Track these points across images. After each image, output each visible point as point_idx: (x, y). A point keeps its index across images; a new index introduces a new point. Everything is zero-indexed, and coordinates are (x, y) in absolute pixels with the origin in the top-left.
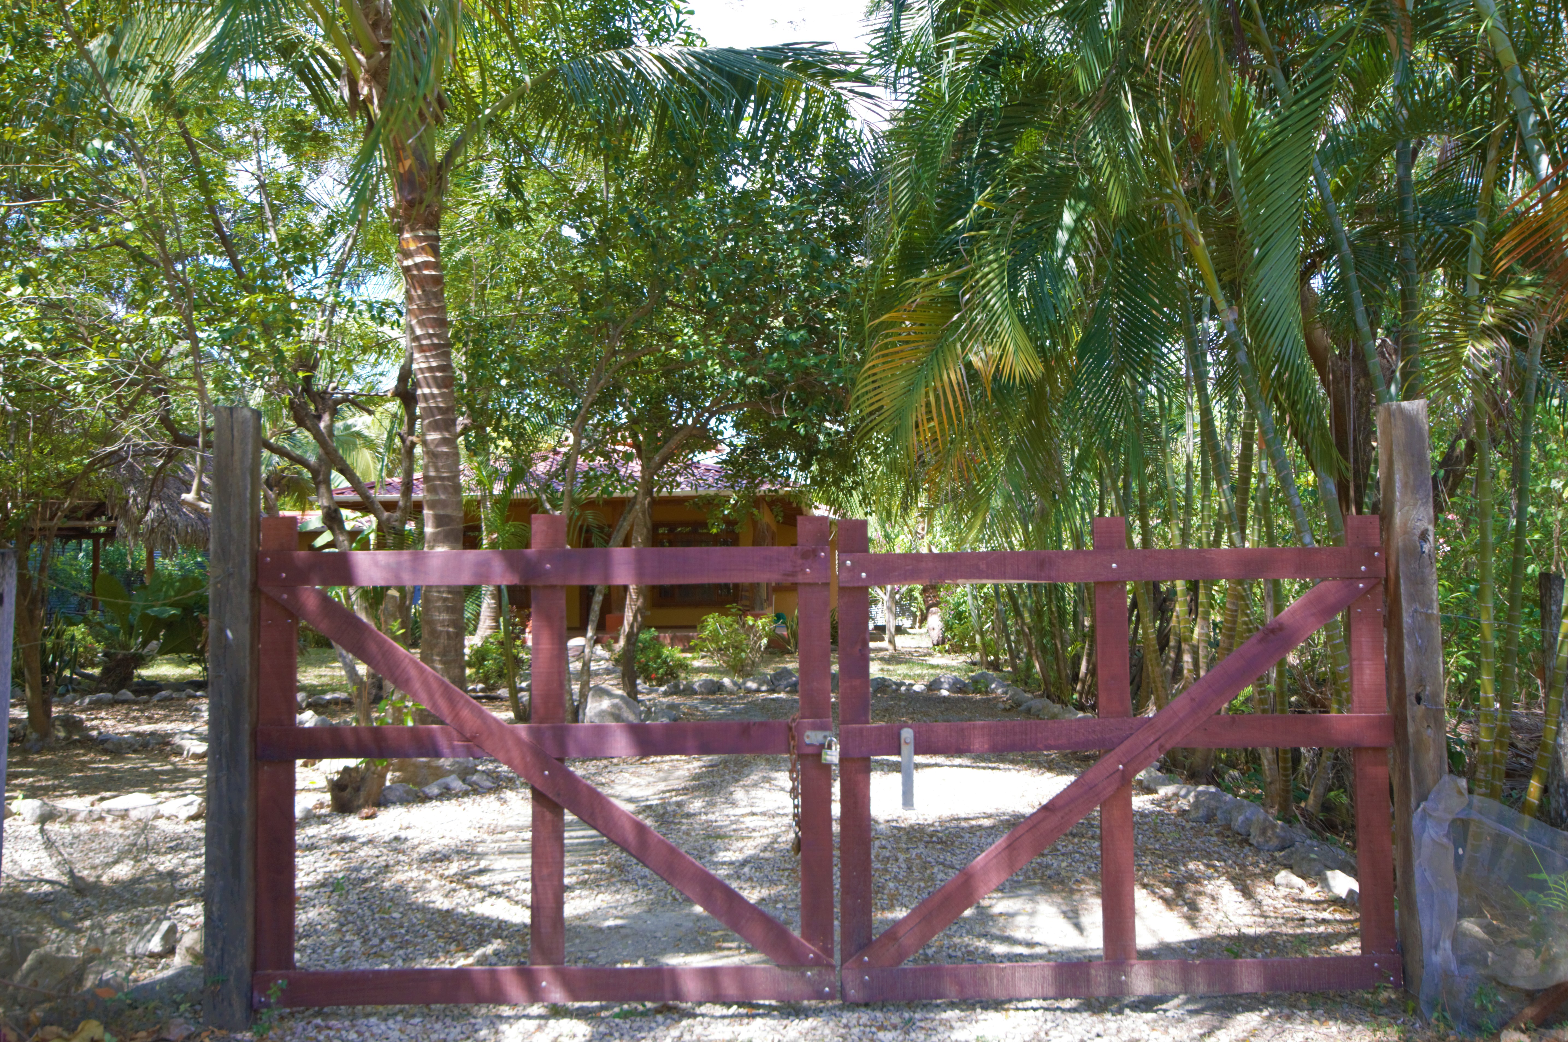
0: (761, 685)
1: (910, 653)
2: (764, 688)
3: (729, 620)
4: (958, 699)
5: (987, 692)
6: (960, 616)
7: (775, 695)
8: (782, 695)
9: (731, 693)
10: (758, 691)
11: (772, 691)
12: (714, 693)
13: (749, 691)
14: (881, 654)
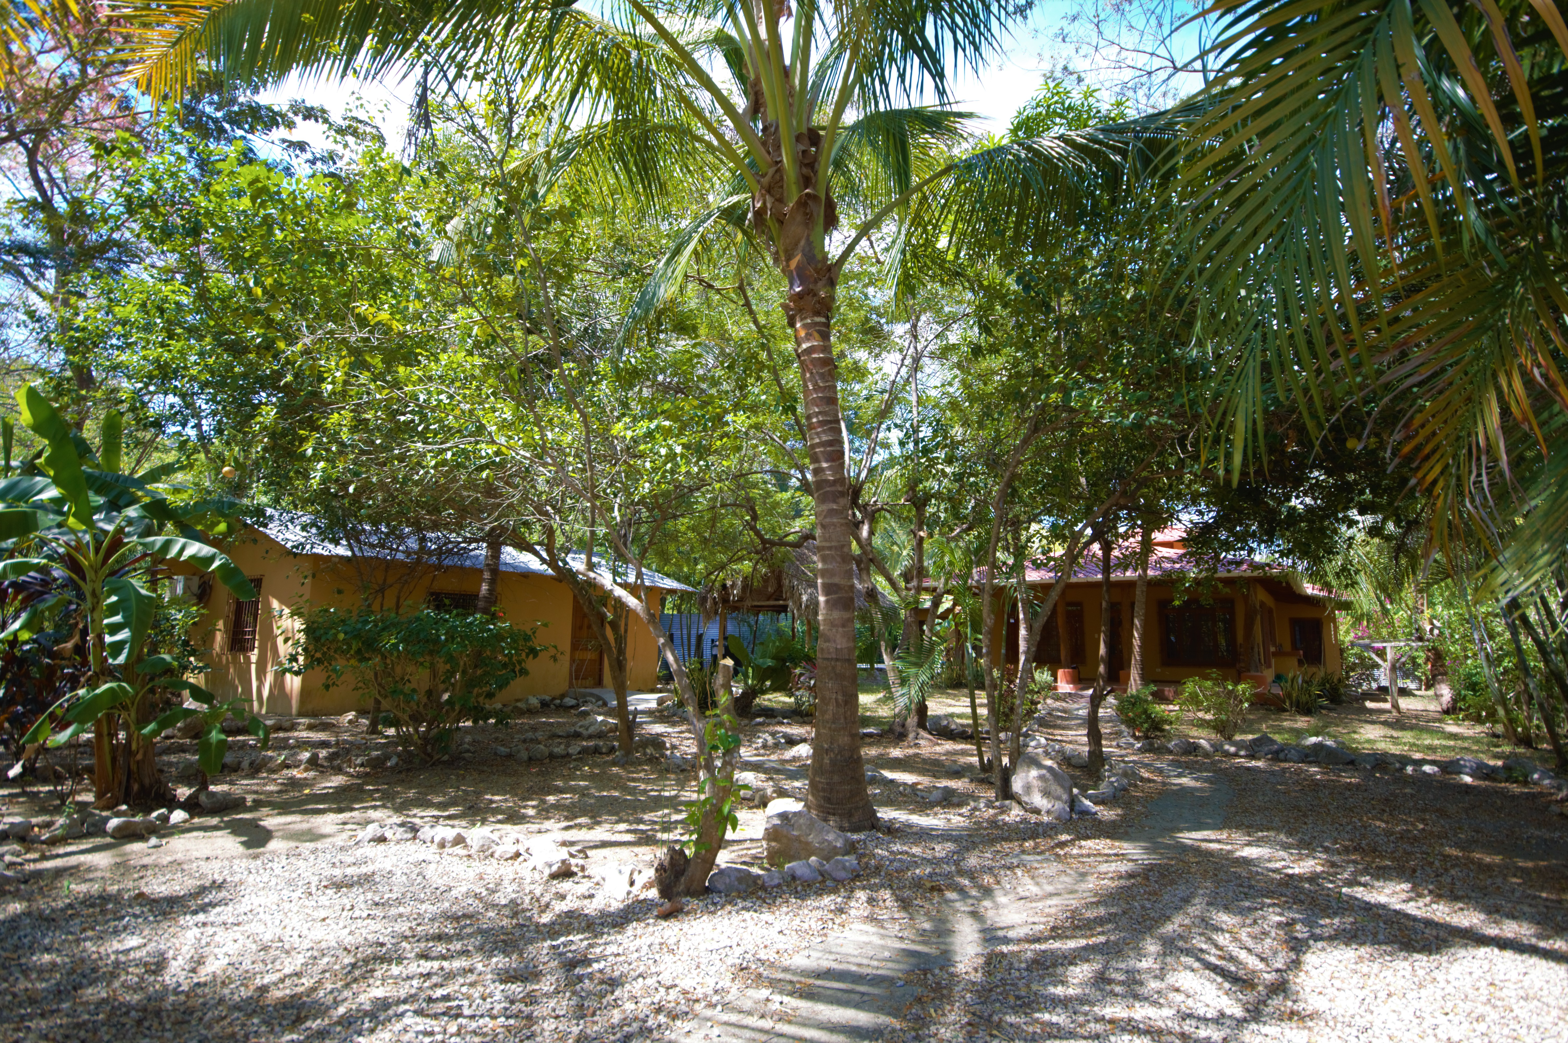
0: (1239, 749)
1: (1416, 717)
2: (1242, 753)
3: (1209, 683)
4: (1486, 790)
5: (1526, 783)
6: (1473, 687)
7: (1253, 763)
8: (1260, 764)
9: (1207, 755)
10: (1236, 755)
11: (1252, 757)
12: (1190, 753)
13: (1227, 754)
14: (1383, 718)
